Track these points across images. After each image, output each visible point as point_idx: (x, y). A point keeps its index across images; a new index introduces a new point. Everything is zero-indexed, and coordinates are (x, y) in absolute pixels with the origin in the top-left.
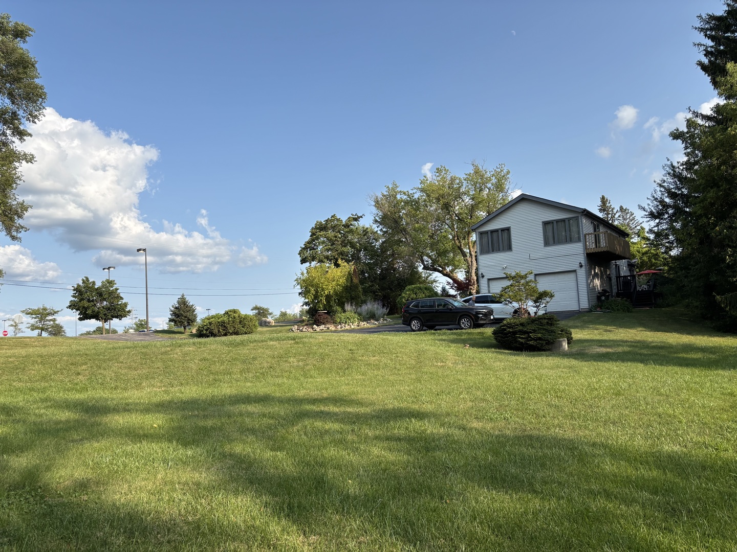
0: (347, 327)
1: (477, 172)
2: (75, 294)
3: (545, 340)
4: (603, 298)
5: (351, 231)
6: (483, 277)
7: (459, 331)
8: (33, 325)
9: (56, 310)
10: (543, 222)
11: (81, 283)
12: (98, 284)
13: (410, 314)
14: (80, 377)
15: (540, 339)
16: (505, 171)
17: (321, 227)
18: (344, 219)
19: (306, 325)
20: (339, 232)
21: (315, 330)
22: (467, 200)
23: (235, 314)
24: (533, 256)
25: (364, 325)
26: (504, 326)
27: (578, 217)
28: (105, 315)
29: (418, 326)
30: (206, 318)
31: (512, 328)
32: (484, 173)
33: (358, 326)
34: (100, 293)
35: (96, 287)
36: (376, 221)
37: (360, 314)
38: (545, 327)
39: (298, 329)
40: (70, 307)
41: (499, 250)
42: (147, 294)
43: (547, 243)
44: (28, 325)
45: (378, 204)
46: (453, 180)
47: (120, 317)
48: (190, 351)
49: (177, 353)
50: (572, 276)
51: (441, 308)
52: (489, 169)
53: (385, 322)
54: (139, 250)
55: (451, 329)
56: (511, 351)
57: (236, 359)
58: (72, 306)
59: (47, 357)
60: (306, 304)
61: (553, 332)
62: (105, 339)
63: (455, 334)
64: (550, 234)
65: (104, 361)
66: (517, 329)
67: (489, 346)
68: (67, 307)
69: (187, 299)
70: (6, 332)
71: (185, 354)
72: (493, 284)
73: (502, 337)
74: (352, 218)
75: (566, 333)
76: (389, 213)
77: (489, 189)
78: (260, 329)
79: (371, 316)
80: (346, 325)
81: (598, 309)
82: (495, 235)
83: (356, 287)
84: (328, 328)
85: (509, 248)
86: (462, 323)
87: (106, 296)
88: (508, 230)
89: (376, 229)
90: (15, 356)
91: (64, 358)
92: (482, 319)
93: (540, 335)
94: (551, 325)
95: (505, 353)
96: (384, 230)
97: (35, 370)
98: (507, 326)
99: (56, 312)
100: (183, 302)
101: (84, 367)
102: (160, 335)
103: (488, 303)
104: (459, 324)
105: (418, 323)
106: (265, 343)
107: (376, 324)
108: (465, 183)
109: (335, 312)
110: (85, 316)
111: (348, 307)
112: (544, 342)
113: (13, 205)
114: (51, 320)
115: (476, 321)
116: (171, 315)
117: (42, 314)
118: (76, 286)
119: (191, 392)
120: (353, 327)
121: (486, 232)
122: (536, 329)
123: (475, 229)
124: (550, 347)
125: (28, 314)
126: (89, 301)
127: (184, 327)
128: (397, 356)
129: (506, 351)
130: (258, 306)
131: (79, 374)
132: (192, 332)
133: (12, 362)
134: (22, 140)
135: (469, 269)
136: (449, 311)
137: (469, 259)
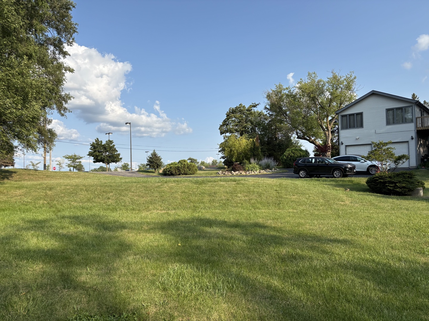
0: (253, 173)
1: (335, 77)
2: (92, 147)
3: (407, 188)
4: (426, 160)
5: (251, 114)
6: (342, 144)
7: (333, 179)
8: (69, 165)
9: (81, 157)
10: (386, 109)
11: (94, 141)
12: (104, 143)
13: (299, 167)
14: (110, 200)
15: (404, 187)
16: (353, 77)
17: (233, 111)
18: (247, 107)
19: (227, 171)
20: (243, 114)
21: (233, 174)
22: (327, 94)
23: (185, 163)
24: (378, 131)
25: (263, 172)
26: (376, 178)
27: (412, 106)
28: (108, 160)
29: (304, 175)
30: (168, 165)
31: (383, 179)
32: (339, 78)
33: (259, 173)
34: (104, 147)
35: (103, 144)
36: (266, 108)
37: (260, 165)
38: (406, 180)
39: (222, 173)
40: (89, 155)
41: (354, 127)
42: (131, 149)
43: (388, 123)
44: (66, 165)
45: (269, 97)
46: (319, 82)
47: (116, 162)
48: (173, 186)
49: (166, 187)
50: (405, 145)
51: (320, 163)
52: (342, 75)
53: (276, 171)
54: (126, 123)
55: (328, 177)
56: (382, 195)
57: (204, 193)
58: (90, 154)
59: (88, 187)
60: (223, 158)
61: (412, 183)
62: (110, 174)
63: (333, 181)
64: (391, 117)
65: (123, 190)
66: (387, 180)
67: (364, 190)
68: (87, 155)
69: (156, 153)
70: (55, 167)
71: (171, 188)
72: (349, 149)
73: (374, 185)
74: (252, 105)
75: (422, 184)
76: (276, 103)
77: (342, 89)
78: (199, 172)
79: (267, 167)
80: (252, 172)
81: (423, 167)
82: (352, 117)
83: (258, 148)
84: (241, 173)
85: (361, 126)
86: (335, 174)
87: (108, 150)
88: (361, 114)
89: (265, 113)
90: (70, 185)
91: (98, 188)
92: (349, 172)
93: (404, 185)
94: (411, 178)
95: (378, 196)
96: (270, 113)
97: (83, 195)
98: (379, 178)
99: (81, 158)
100: (154, 155)
101: (111, 194)
102: (141, 173)
103: (350, 161)
104: (333, 174)
105: (304, 173)
106: (217, 183)
107: (270, 172)
108: (327, 85)
109: (245, 164)
110: (97, 160)
111: (252, 161)
112: (407, 190)
113: (62, 95)
114: (78, 162)
115: (345, 172)
116: (148, 162)
117: (74, 158)
118: (92, 143)
119: (184, 214)
120: (256, 173)
121: (346, 116)
122: (402, 181)
123: (338, 114)
124: (411, 193)
125: (67, 158)
126: (99, 152)
127: (155, 169)
128: (310, 196)
129: (379, 195)
130: (191, 158)
131: (109, 198)
132: (159, 172)
133: (68, 189)
134: (64, 57)
135: (327, 139)
136: (326, 166)
137: (327, 133)
